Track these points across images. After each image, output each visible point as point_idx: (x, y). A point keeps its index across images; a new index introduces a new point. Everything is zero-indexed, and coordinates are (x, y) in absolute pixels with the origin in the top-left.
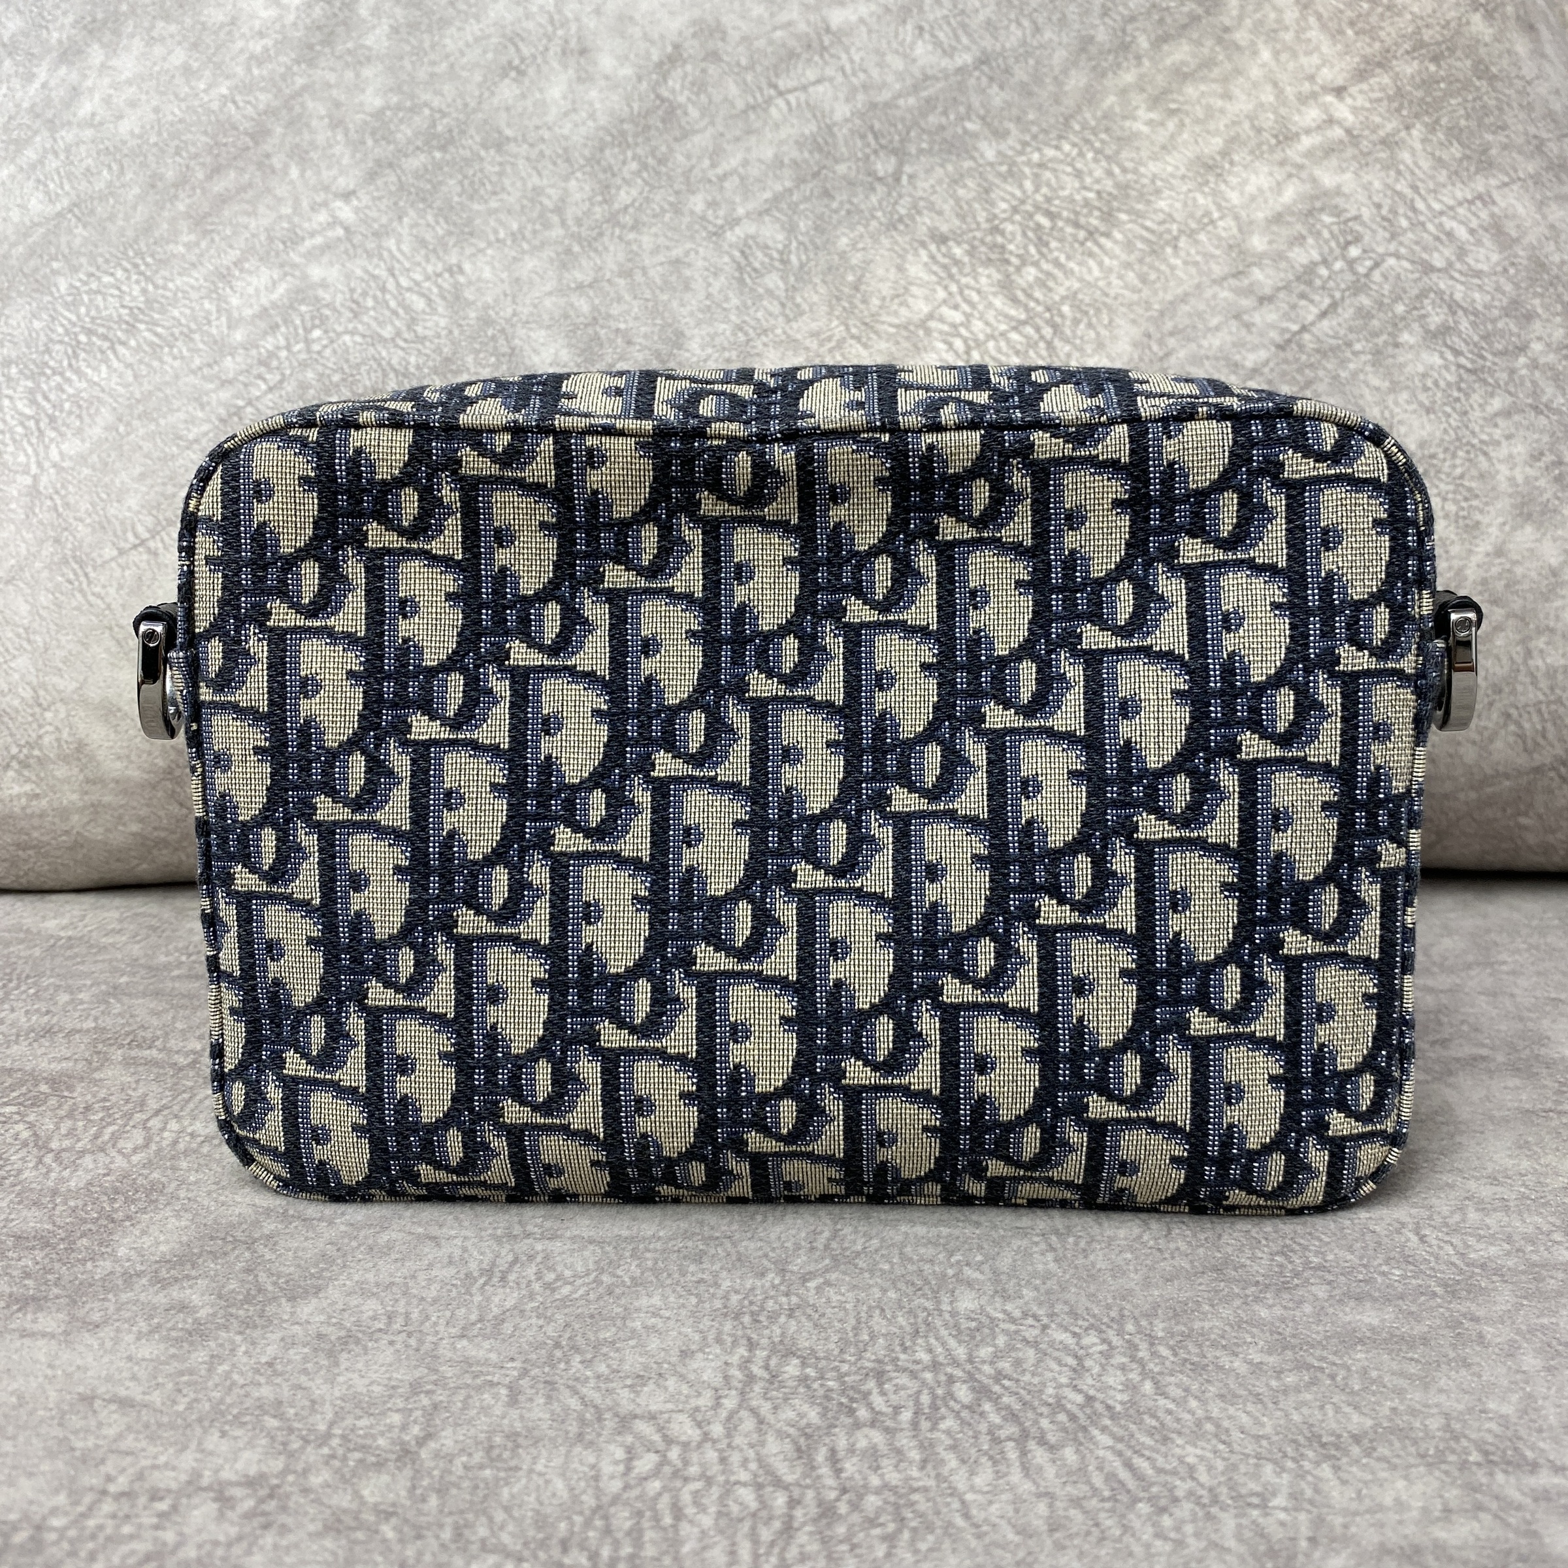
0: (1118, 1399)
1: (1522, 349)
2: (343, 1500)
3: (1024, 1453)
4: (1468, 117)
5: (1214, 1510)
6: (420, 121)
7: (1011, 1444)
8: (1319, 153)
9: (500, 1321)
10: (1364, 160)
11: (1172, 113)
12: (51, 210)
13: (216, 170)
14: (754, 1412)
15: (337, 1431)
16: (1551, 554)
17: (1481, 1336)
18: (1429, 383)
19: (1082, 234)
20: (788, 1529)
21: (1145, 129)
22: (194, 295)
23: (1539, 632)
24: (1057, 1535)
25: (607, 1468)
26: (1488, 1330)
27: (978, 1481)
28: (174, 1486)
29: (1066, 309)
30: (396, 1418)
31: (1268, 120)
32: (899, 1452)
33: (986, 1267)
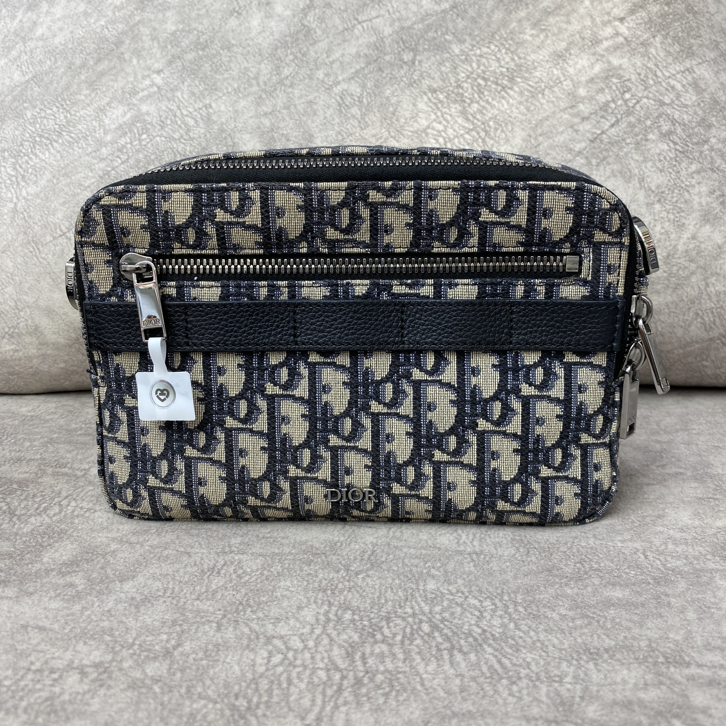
0: (497, 631)
1: (706, 141)
2: (138, 674)
3: (451, 656)
4: (683, 31)
5: (537, 683)
6: (192, 37)
7: (446, 652)
8: (612, 49)
9: (215, 592)
10: (633, 52)
11: (543, 30)
12: (23, 79)
13: (99, 60)
14: (328, 635)
15: (137, 642)
16: (718, 239)
17: (669, 603)
18: (662, 158)
19: (499, 88)
20: (340, 690)
21: (529, 38)
22: (88, 119)
23: (712, 275)
24: (464, 694)
25: (259, 661)
26: (673, 600)
27: (429, 668)
28: (61, 666)
29: (491, 123)
30: (165, 637)
31: (588, 34)
32: (394, 655)
33: (441, 569)
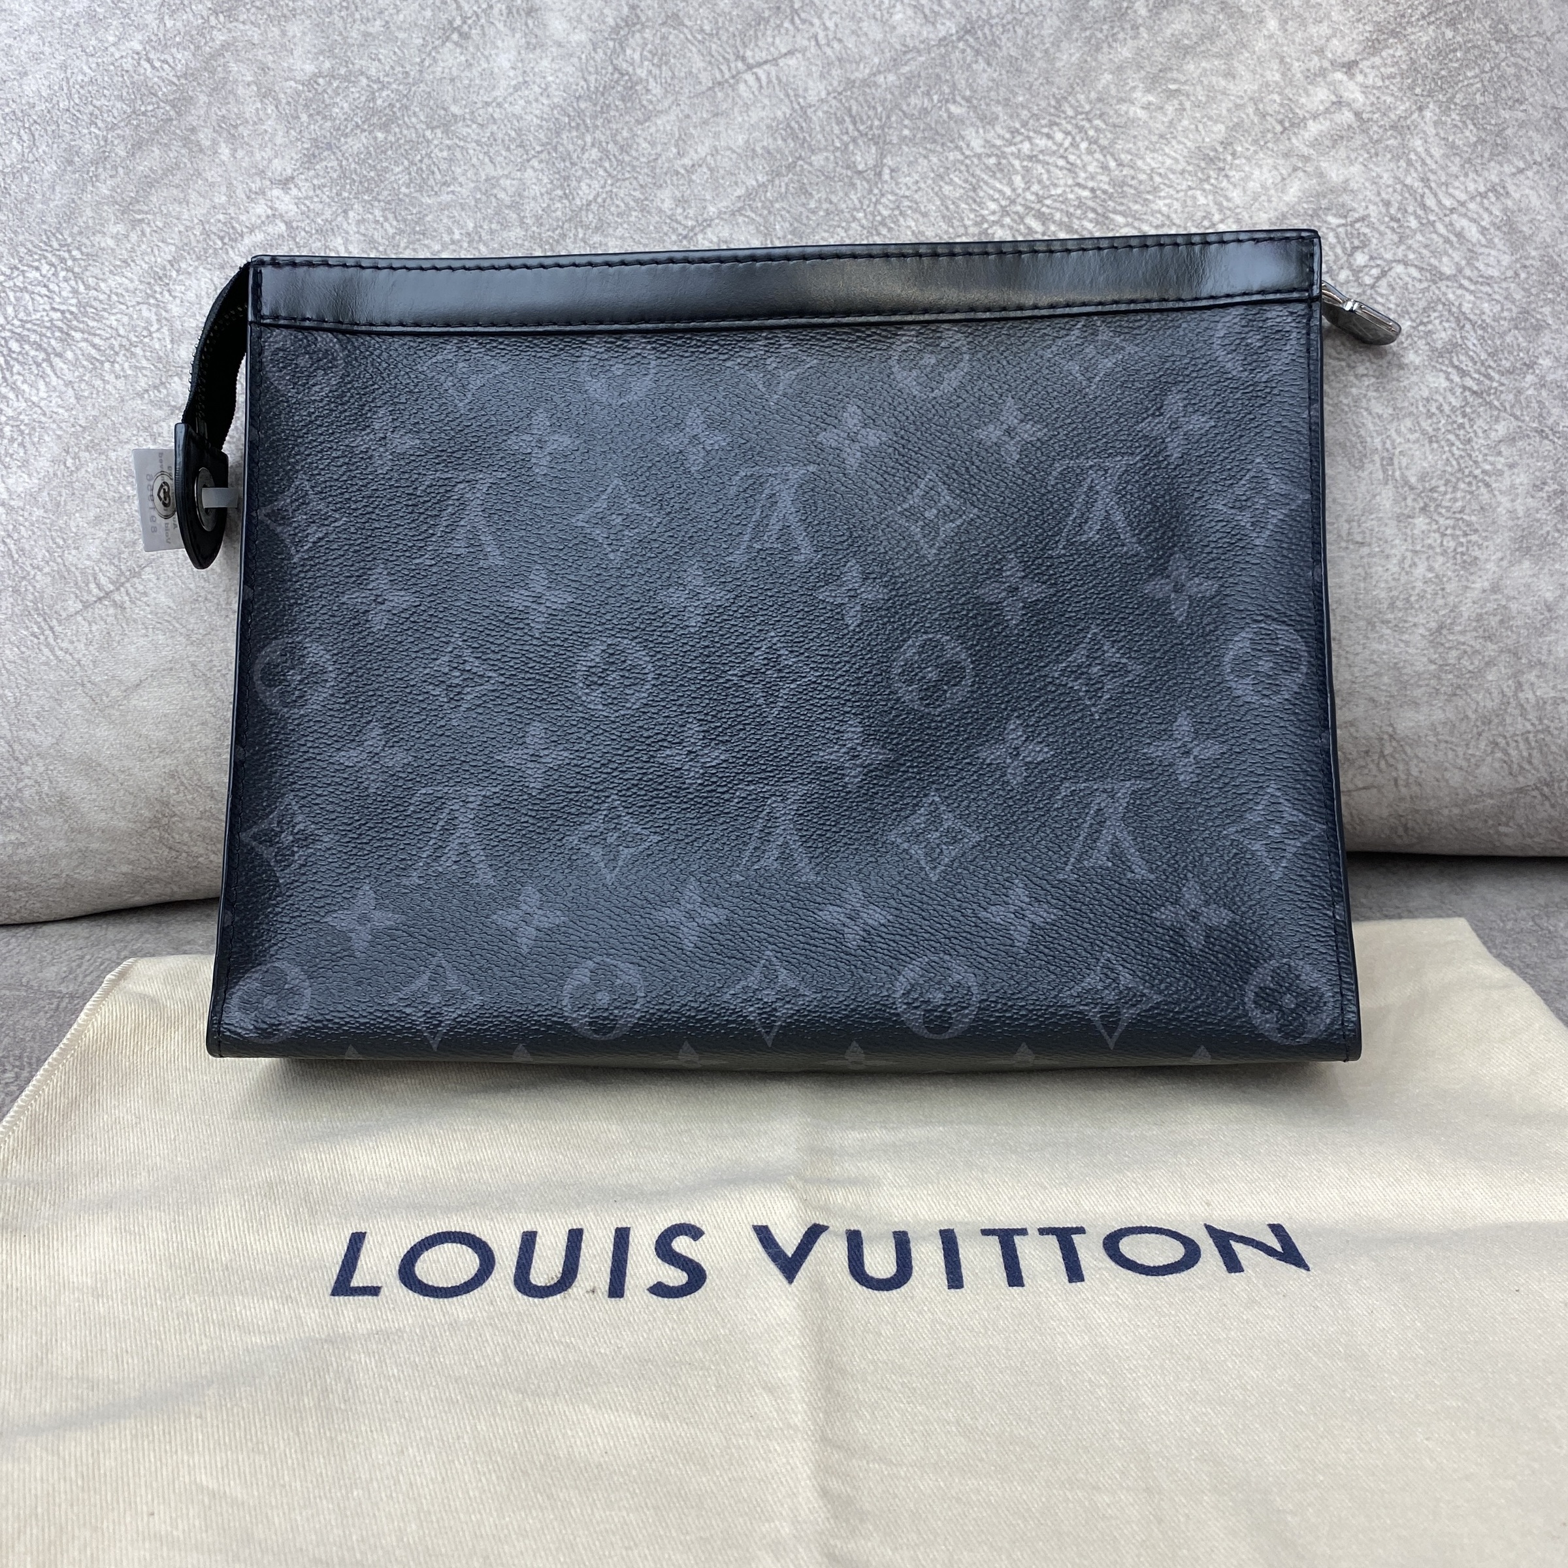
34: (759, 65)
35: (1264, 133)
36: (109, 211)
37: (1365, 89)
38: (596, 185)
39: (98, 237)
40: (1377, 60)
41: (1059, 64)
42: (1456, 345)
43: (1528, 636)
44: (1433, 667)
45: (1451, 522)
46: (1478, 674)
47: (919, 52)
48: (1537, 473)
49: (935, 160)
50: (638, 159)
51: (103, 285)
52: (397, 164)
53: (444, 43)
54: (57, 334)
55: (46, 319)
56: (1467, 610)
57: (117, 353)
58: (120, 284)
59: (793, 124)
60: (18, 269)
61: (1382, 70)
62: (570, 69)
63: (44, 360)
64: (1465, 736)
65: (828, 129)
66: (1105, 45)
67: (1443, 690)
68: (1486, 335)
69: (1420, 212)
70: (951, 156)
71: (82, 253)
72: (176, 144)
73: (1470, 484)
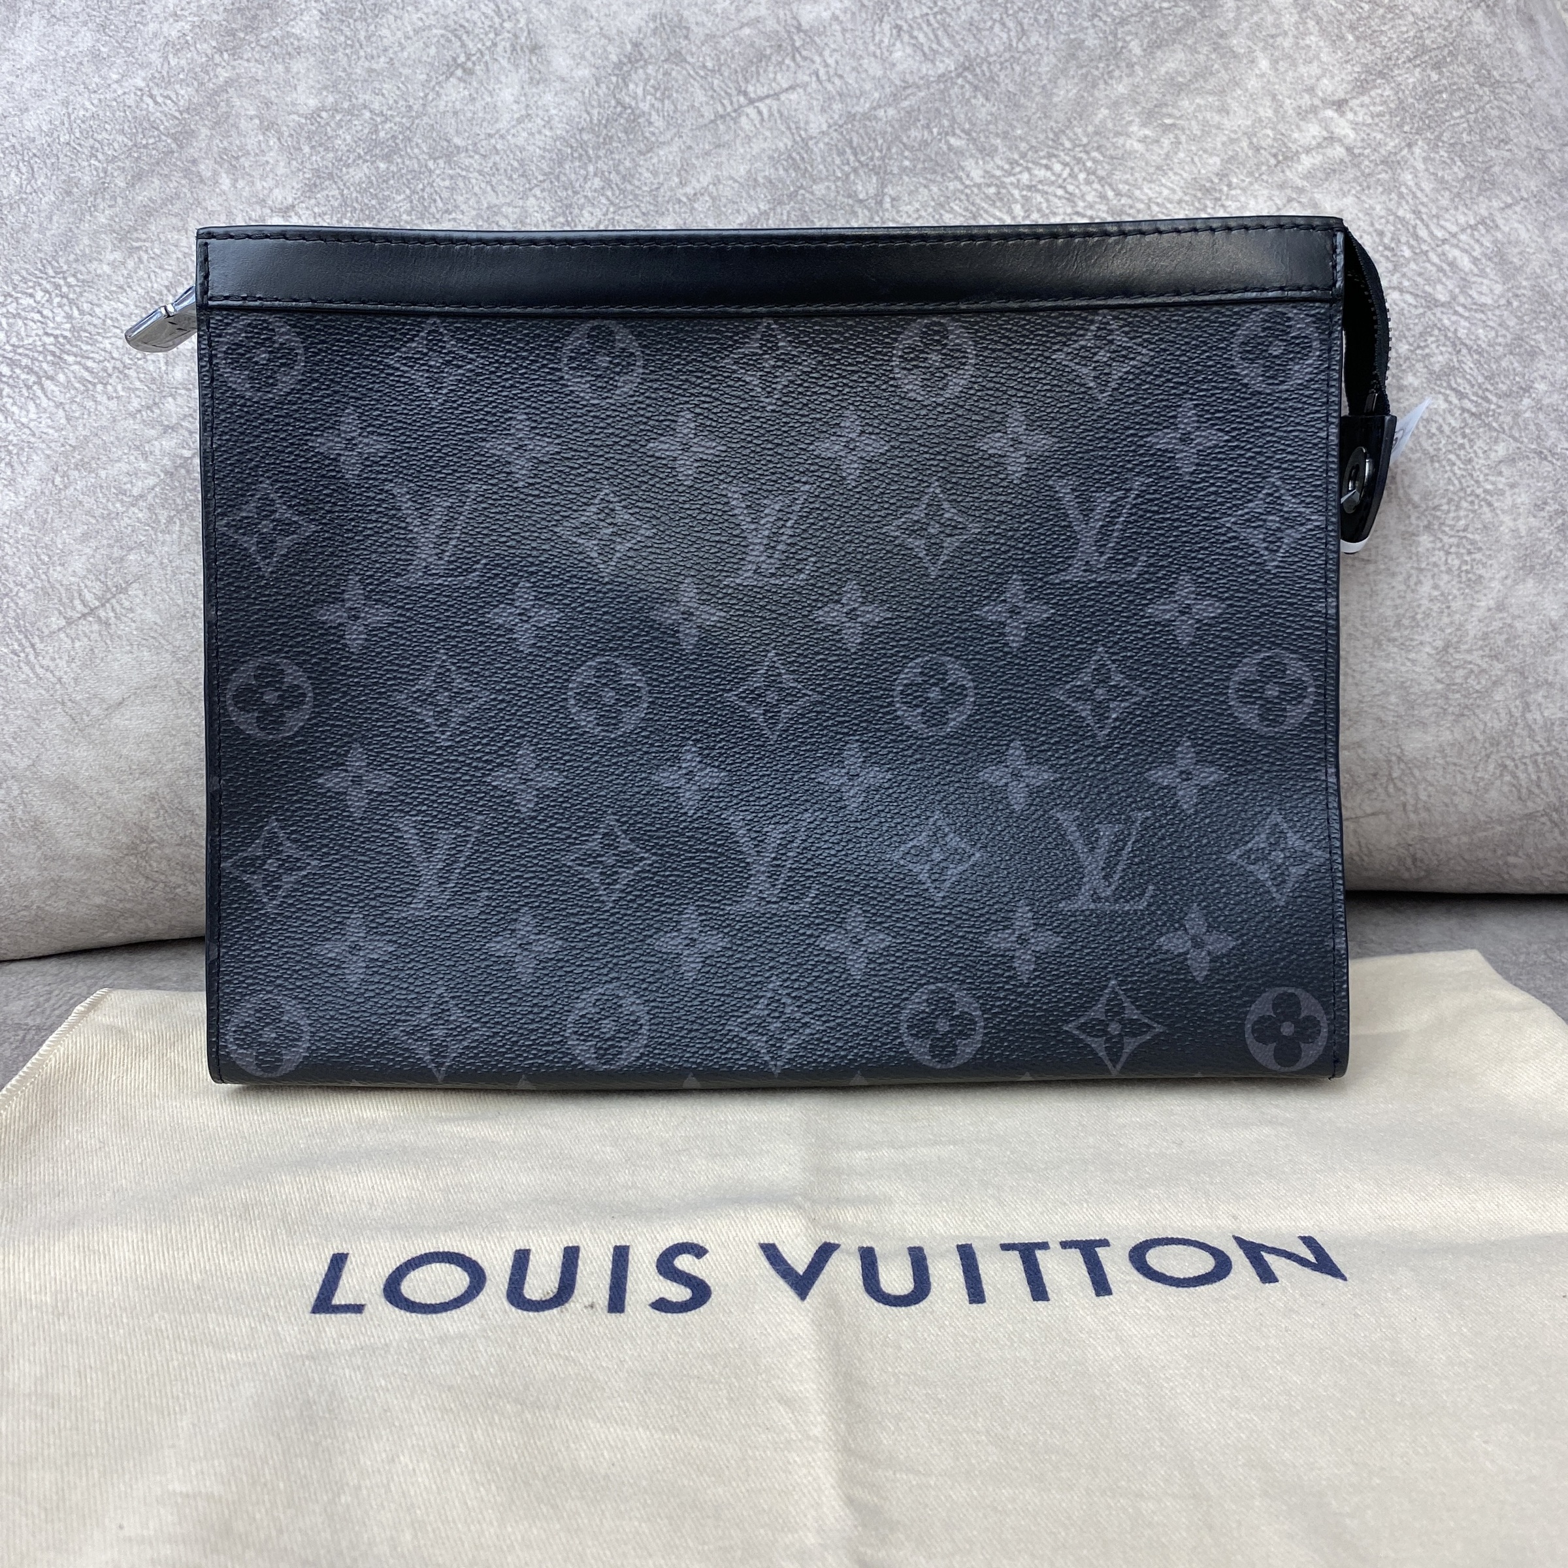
34: (761, 99)
35: (1258, 166)
36: (107, 240)
37: (1355, 126)
38: (598, 213)
39: (95, 264)
40: (1366, 99)
41: (1055, 99)
42: (1453, 368)
43: (1534, 656)
44: (1439, 687)
45: (1454, 540)
46: (1486, 693)
47: (918, 87)
48: (1538, 494)
49: (935, 189)
50: (640, 188)
51: (97, 310)
52: (398, 192)
53: (447, 78)
54: (50, 358)
55: (39, 343)
56: (1473, 629)
57: (110, 376)
58: (116, 310)
59: (794, 155)
60: (11, 296)
61: (1371, 108)
62: (573, 103)
63: (35, 383)
64: (1473, 759)
65: (829, 159)
66: (1101, 82)
67: (1450, 710)
68: (1482, 360)
69: (1412, 242)
70: (951, 186)
71: (78, 280)
72: (177, 175)
73: (1472, 503)
